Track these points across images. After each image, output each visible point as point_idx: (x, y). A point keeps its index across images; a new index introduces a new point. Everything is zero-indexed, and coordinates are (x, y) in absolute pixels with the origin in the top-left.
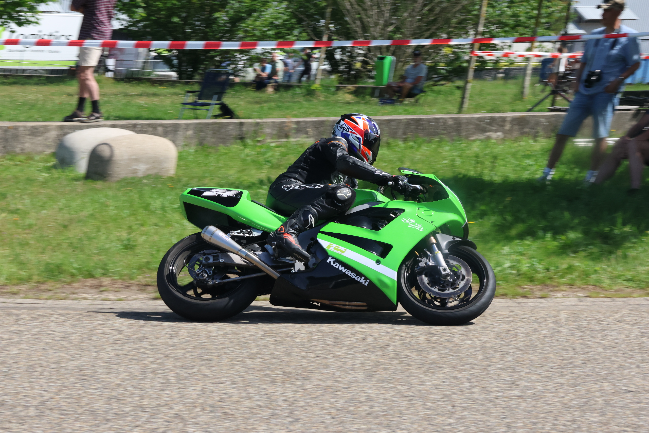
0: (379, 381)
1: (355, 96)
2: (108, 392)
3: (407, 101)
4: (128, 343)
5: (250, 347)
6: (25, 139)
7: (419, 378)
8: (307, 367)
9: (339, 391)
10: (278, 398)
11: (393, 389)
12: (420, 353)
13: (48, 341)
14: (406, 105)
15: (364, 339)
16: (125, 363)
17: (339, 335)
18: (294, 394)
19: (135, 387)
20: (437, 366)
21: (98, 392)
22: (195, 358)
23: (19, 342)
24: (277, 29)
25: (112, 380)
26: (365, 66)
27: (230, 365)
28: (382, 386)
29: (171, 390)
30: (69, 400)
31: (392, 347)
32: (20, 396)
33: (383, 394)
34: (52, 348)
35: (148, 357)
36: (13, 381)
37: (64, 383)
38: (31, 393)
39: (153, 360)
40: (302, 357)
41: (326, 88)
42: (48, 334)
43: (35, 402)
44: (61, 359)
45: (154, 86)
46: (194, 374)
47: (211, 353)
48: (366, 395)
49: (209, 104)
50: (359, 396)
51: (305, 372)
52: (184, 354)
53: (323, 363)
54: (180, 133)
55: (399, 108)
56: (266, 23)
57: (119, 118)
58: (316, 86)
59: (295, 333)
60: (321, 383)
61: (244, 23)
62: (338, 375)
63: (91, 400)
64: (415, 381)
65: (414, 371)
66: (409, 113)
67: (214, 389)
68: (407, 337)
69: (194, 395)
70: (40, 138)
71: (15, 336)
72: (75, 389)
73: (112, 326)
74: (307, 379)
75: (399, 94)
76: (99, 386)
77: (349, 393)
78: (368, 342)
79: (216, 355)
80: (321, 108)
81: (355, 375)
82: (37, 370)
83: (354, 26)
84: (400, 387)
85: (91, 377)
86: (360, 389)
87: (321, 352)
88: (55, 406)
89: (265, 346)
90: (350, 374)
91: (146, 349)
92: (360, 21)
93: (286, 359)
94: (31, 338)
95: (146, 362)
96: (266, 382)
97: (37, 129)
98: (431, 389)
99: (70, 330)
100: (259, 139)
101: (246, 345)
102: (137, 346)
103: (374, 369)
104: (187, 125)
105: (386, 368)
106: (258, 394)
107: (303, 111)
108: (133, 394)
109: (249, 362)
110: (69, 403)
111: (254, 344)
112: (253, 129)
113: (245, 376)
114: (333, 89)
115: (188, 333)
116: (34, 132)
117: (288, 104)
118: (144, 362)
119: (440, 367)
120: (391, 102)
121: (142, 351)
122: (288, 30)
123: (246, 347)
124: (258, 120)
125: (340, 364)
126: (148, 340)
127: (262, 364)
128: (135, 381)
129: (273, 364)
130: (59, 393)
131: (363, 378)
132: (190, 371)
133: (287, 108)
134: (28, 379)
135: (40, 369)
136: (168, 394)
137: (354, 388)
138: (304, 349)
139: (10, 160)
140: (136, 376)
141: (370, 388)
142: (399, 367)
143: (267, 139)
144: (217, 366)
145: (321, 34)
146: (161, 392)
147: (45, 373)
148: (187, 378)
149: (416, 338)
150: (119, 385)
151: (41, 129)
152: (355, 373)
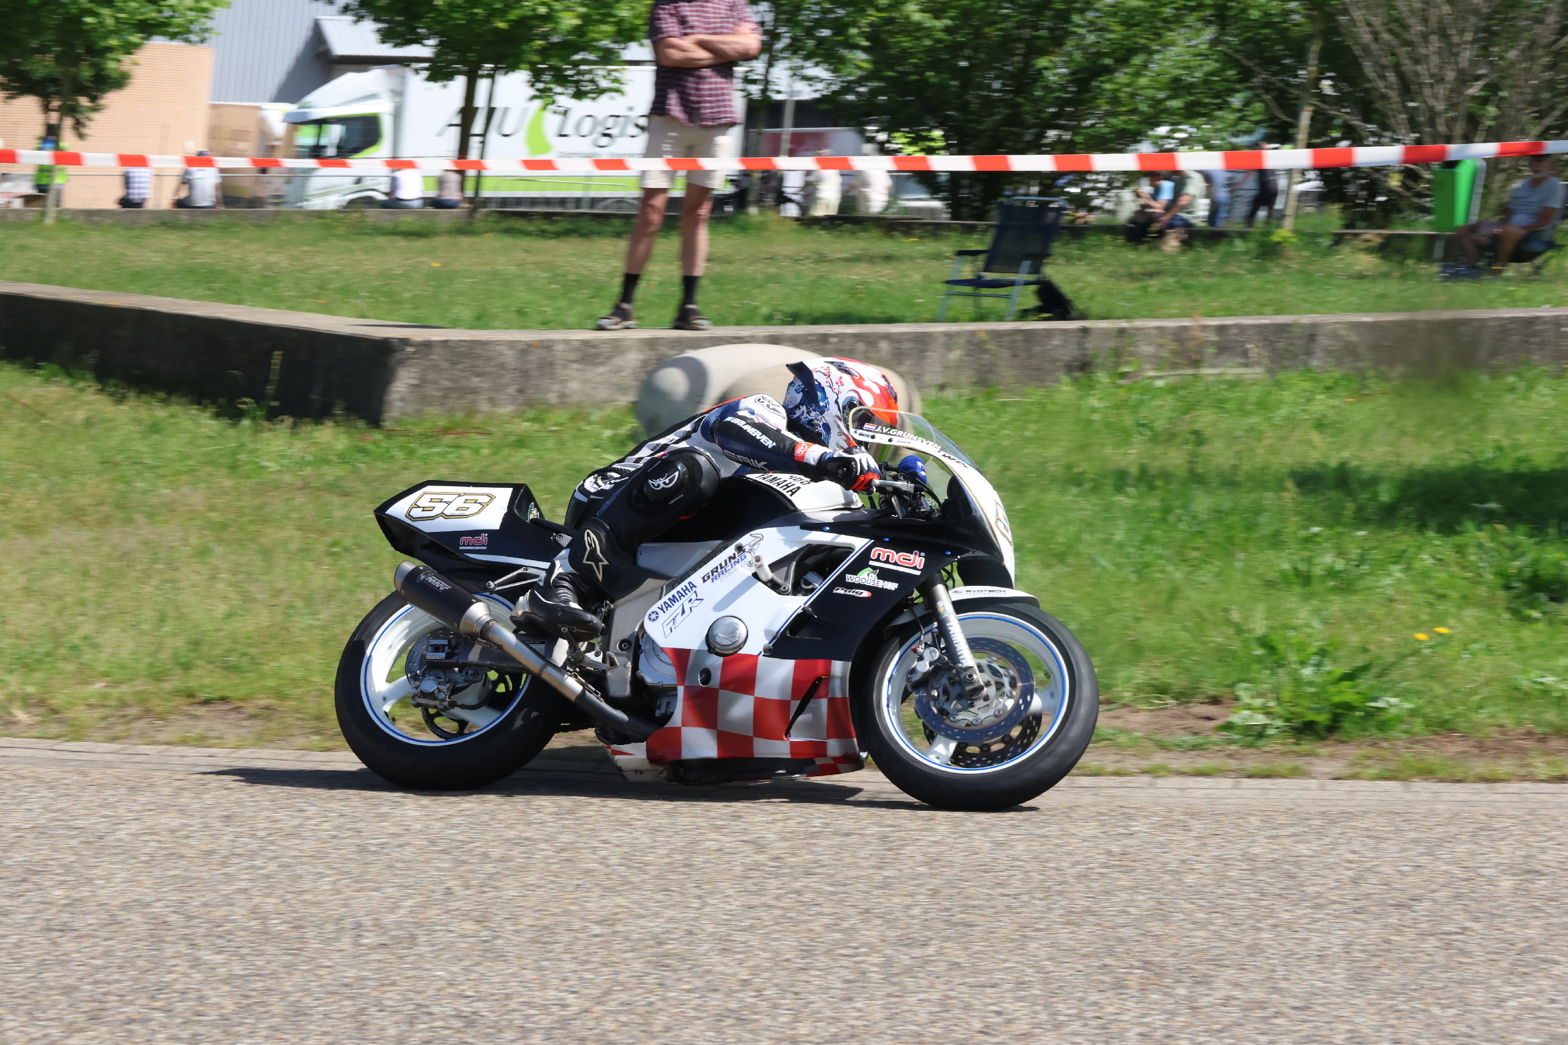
0: (1382, 992)
1: (1383, 257)
2: (718, 1000)
3: (1511, 270)
4: (777, 876)
5: (1068, 895)
6: (569, 372)
7: (1489, 988)
8: (1204, 950)
9: (1278, 1014)
10: (1127, 1030)
11: (1420, 1016)
12: (1497, 921)
13: (591, 866)
14: (1508, 280)
15: (1355, 881)
16: (766, 926)
17: (1294, 870)
18: (1166, 1020)
19: (783, 991)
20: (1537, 958)
21: (694, 1000)
22: (933, 919)
23: (524, 869)
24: (1191, 94)
25: (730, 971)
26: (1410, 183)
27: (1016, 940)
28: (1391, 1007)
29: (868, 999)
30: (623, 1018)
31: (1426, 904)
32: (513, 1005)
33: (1392, 1026)
34: (597, 885)
35: (820, 914)
36: (501, 966)
37: (616, 973)
38: (538, 996)
39: (832, 922)
40: (1194, 923)
41: (1309, 238)
42: (594, 850)
43: (546, 1021)
44: (617, 914)
45: (892, 237)
46: (926, 961)
47: (974, 907)
48: (1347, 1027)
49: (1012, 284)
50: (1331, 1030)
51: (1200, 962)
52: (909, 907)
53: (1247, 941)
54: (934, 356)
55: (1492, 288)
56: (1165, 79)
57: (794, 318)
58: (1284, 232)
59: (1183, 861)
60: (1236, 993)
61: (1110, 81)
62: (1281, 972)
63: (675, 1020)
64: (1478, 995)
65: (1480, 969)
66: (1514, 303)
67: (972, 1001)
68: (1467, 880)
69: (923, 1017)
70: (601, 369)
71: (516, 851)
72: (641, 991)
73: (745, 831)
74: (1203, 981)
75: (1492, 254)
76: (698, 983)
77: (1305, 1021)
78: (1365, 888)
79: (986, 913)
80: (1291, 289)
81: (1325, 974)
82: (558, 938)
83: (1380, 84)
84: (1436, 1010)
85: (683, 959)
86: (1335, 1013)
87: (1243, 913)
88: (590, 1032)
89: (1107, 893)
90: (1312, 972)
91: (818, 892)
92: (1395, 72)
93: (1156, 927)
94: (553, 857)
95: (816, 926)
96: (1102, 987)
97: (594, 347)
98: (1517, 1018)
99: (646, 839)
100: (1125, 369)
101: (1059, 888)
102: (797, 885)
103: (1376, 961)
104: (948, 335)
105: (1406, 961)
106: (1079, 1016)
107: (1245, 298)
108: (775, 1007)
109: (1063, 934)
110: (625, 1024)
111: (1080, 887)
112: (1112, 344)
113: (1052, 969)
114: (1326, 242)
115: (925, 854)
116: (588, 355)
117: (1206, 280)
118: (811, 926)
119: (1545, 961)
120: (1473, 272)
121: (808, 896)
122: (1216, 97)
123: (1061, 893)
124: (1124, 324)
125: (1290, 945)
126: (824, 870)
127: (1095, 939)
128: (784, 973)
129: (1121, 940)
130: (605, 999)
131: (1344, 984)
132: (917, 952)
133: (1207, 290)
134: (536, 961)
135: (567, 938)
136: (859, 1010)
137: (1321, 1009)
138: (1201, 902)
139: (533, 420)
140: (787, 960)
141: (1360, 1012)
142: (1440, 959)
143: (1146, 370)
144: (986, 940)
145: (1296, 105)
146: (845, 1005)
147: (576, 948)
148: (908, 971)
149: (1491, 881)
150: (745, 983)
151: (605, 349)
152: (1327, 968)
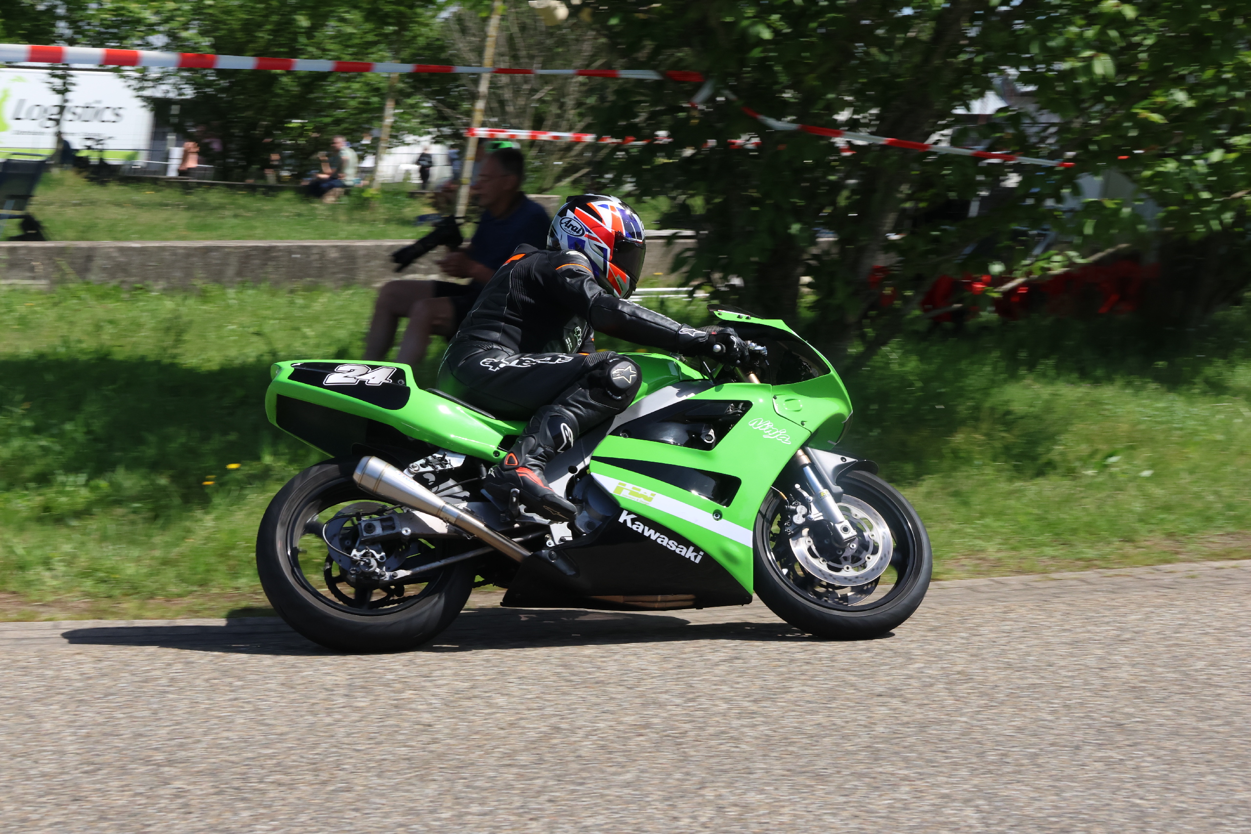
41: (390, 195)
58: (372, 191)
114: (403, 198)
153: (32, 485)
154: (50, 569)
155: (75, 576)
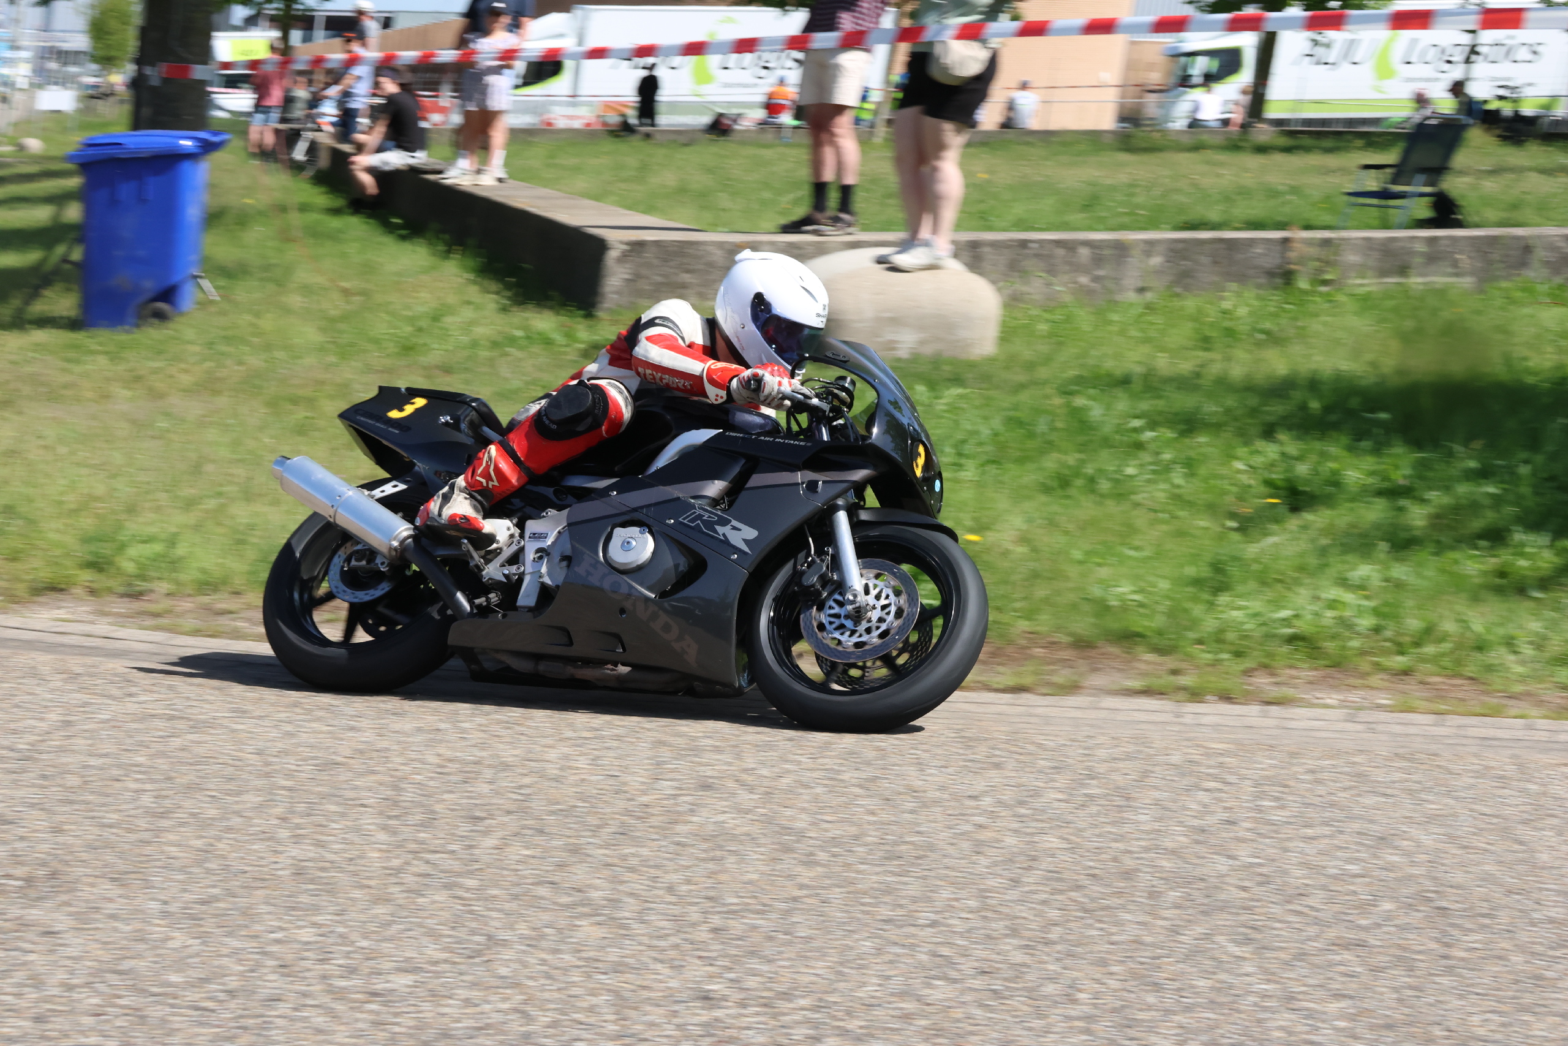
54: (1133, 261)
100: (1328, 277)
104: (1150, 243)
112: (1317, 252)
124: (1329, 235)
143: (1348, 278)
153: (1483, 543)
154: (1515, 653)
155: (1547, 662)
